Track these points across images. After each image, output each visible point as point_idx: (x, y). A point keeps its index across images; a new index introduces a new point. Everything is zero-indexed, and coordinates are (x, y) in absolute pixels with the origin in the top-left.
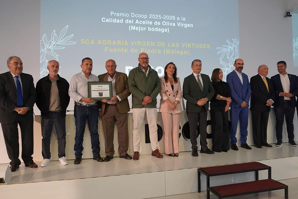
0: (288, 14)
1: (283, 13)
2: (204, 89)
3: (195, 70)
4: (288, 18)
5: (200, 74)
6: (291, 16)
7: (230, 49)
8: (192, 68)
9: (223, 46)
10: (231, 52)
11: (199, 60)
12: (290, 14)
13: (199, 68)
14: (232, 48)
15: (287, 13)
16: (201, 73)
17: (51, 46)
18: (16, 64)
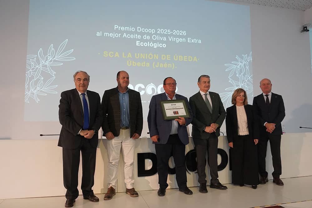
0: (305, 29)
1: (299, 27)
2: (213, 110)
3: (203, 88)
4: (306, 33)
5: (208, 93)
6: (308, 30)
7: (240, 66)
8: (199, 85)
9: (232, 62)
10: (241, 69)
11: (208, 76)
12: (308, 29)
13: (208, 85)
14: (242, 65)
15: (304, 28)
17: (47, 62)
18: (79, 80)
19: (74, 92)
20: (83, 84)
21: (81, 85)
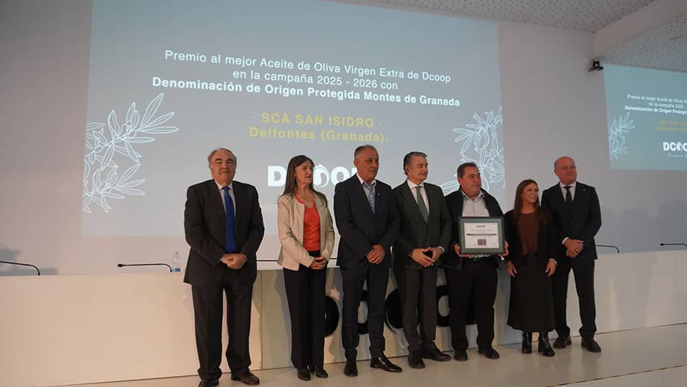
0: (596, 65)
1: (586, 62)
2: (430, 217)
3: (417, 176)
4: (597, 72)
5: (422, 185)
6: (602, 68)
7: (482, 132)
9: (467, 126)
10: (483, 139)
12: (601, 65)
13: (425, 171)
14: (485, 131)
15: (595, 63)
16: (425, 181)
17: (124, 135)
18: (219, 163)
19: (210, 185)
20: (227, 168)
21: (223, 170)
